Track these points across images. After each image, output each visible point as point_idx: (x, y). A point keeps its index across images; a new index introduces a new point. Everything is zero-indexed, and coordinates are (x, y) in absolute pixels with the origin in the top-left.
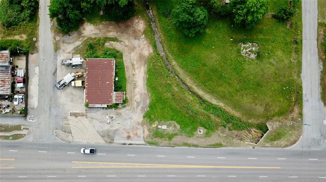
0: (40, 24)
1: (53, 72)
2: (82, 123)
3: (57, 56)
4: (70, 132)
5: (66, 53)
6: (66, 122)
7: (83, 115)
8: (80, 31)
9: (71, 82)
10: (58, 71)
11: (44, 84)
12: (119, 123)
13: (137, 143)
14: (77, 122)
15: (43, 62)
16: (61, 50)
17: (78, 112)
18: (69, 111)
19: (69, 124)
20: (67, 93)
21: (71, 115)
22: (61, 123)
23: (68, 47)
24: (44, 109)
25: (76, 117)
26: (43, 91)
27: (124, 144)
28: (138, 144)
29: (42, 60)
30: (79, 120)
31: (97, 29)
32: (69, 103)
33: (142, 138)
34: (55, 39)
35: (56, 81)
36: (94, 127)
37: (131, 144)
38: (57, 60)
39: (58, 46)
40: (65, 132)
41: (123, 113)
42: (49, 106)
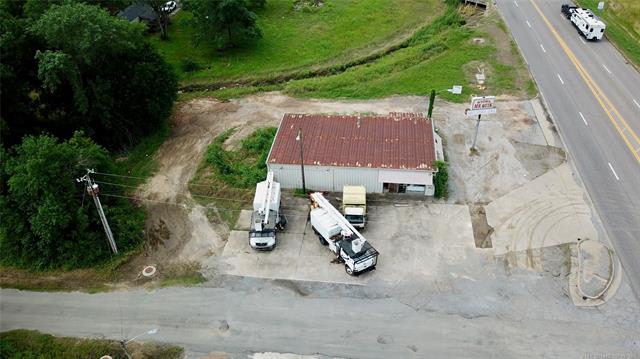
0: (44, 331)
1: (293, 293)
2: (511, 214)
3: (224, 276)
4: (565, 248)
5: (221, 249)
6: (522, 264)
7: (481, 212)
8: (154, 208)
9: (347, 216)
10: (291, 278)
11: (349, 336)
12: (490, 139)
13: (542, 111)
14: (511, 227)
15: (238, 333)
16: (205, 262)
17: (470, 225)
18: (468, 250)
19: (529, 252)
20: (393, 254)
21: (489, 245)
22: (534, 278)
23: (198, 241)
24: (479, 343)
25: (491, 231)
26: (380, 341)
27: (554, 129)
28: (545, 110)
29: (226, 334)
30: (504, 220)
31: (169, 169)
32: (437, 249)
33: (522, 102)
34: (144, 280)
35: (336, 287)
36: (516, 186)
37: (549, 119)
38: (242, 277)
39: (181, 271)
40: (568, 264)
41: (456, 132)
42: (460, 320)
